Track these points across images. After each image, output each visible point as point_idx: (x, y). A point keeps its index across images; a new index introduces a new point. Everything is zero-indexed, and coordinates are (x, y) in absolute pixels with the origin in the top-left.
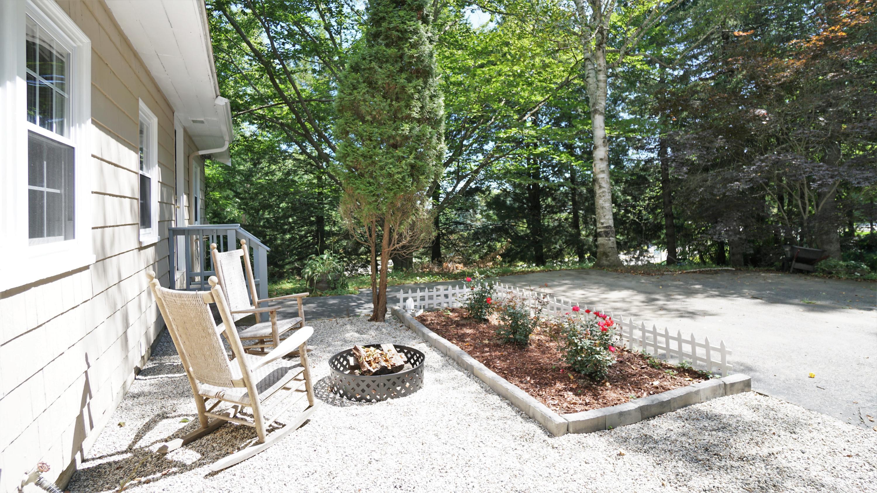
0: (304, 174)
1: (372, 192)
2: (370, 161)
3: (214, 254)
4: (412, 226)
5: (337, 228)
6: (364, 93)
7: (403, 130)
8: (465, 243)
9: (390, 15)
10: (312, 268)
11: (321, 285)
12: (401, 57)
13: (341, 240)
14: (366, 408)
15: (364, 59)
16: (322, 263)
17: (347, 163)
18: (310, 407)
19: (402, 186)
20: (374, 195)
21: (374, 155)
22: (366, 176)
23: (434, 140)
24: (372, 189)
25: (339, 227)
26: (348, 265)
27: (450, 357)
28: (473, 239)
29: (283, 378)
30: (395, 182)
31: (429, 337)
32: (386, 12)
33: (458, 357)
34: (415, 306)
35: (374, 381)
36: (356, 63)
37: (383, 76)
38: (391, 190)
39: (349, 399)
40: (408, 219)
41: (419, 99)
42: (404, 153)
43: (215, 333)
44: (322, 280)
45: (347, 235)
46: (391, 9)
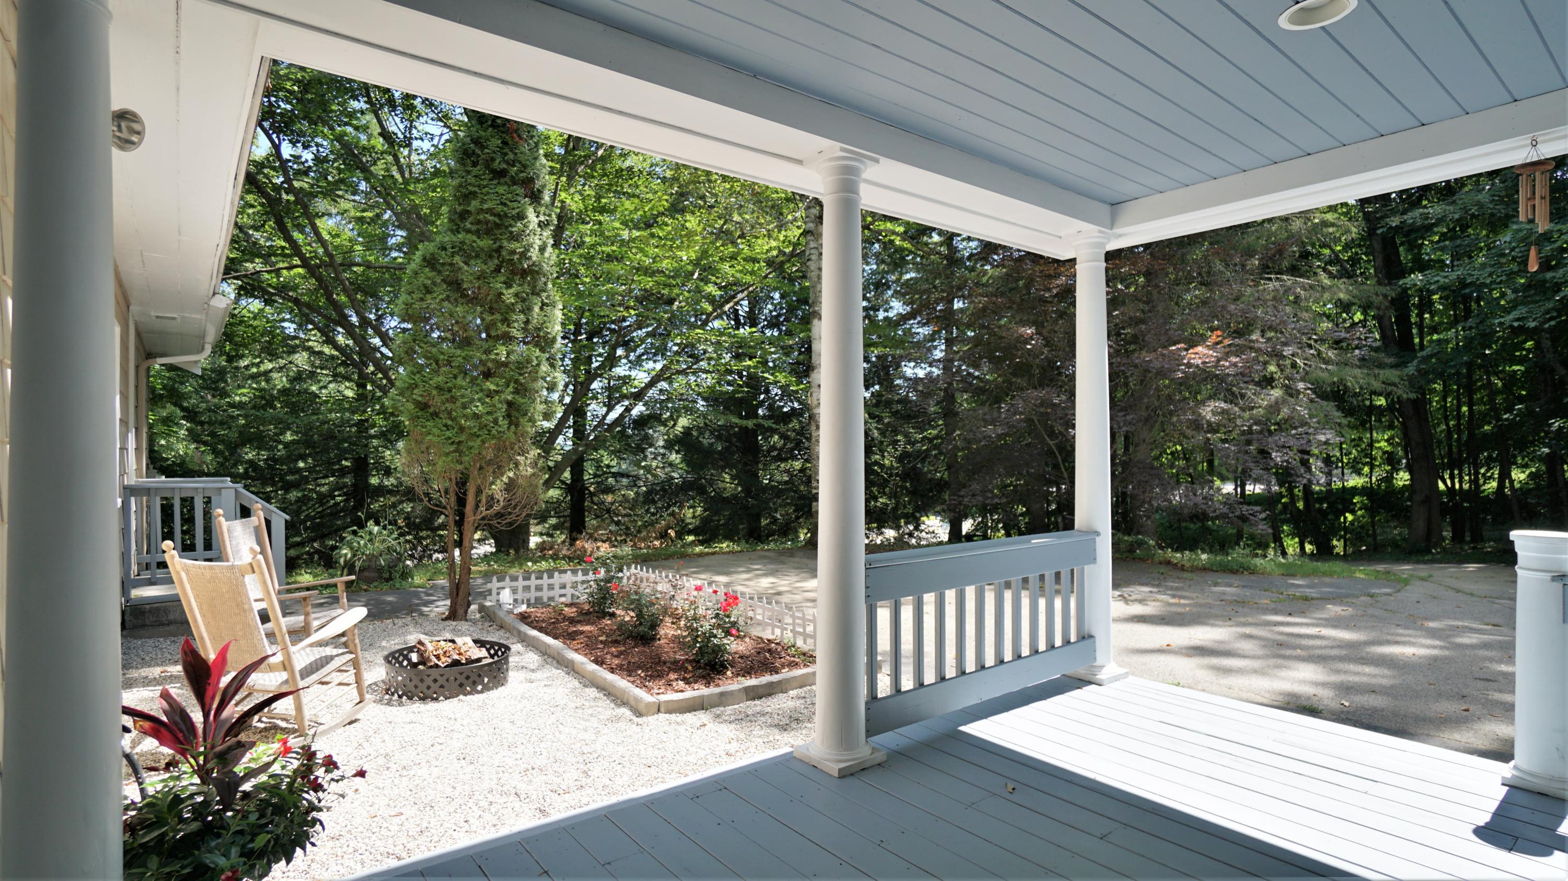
0: (330, 382)
1: (450, 438)
2: (448, 396)
3: (220, 523)
4: (510, 486)
5: (392, 480)
6: (443, 300)
7: (497, 354)
8: (631, 509)
9: (484, 191)
10: (352, 549)
11: (366, 574)
12: (499, 250)
13: (401, 502)
14: (431, 706)
15: (444, 249)
16: (370, 540)
17: (414, 396)
18: (360, 702)
19: (494, 432)
20: (453, 443)
21: (455, 387)
22: (441, 415)
23: (545, 368)
24: (451, 435)
25: (397, 478)
26: (414, 548)
27: (549, 656)
28: (644, 503)
29: (329, 666)
30: (482, 427)
31: (525, 634)
32: (479, 186)
33: (559, 653)
34: (515, 600)
35: (442, 675)
36: (433, 254)
37: (471, 278)
38: (478, 436)
39: (410, 698)
40: (502, 476)
41: (522, 311)
42: (497, 385)
43: (251, 609)
44: (369, 566)
45: (410, 494)
46: (485, 183)
